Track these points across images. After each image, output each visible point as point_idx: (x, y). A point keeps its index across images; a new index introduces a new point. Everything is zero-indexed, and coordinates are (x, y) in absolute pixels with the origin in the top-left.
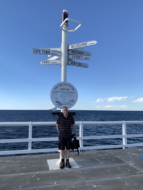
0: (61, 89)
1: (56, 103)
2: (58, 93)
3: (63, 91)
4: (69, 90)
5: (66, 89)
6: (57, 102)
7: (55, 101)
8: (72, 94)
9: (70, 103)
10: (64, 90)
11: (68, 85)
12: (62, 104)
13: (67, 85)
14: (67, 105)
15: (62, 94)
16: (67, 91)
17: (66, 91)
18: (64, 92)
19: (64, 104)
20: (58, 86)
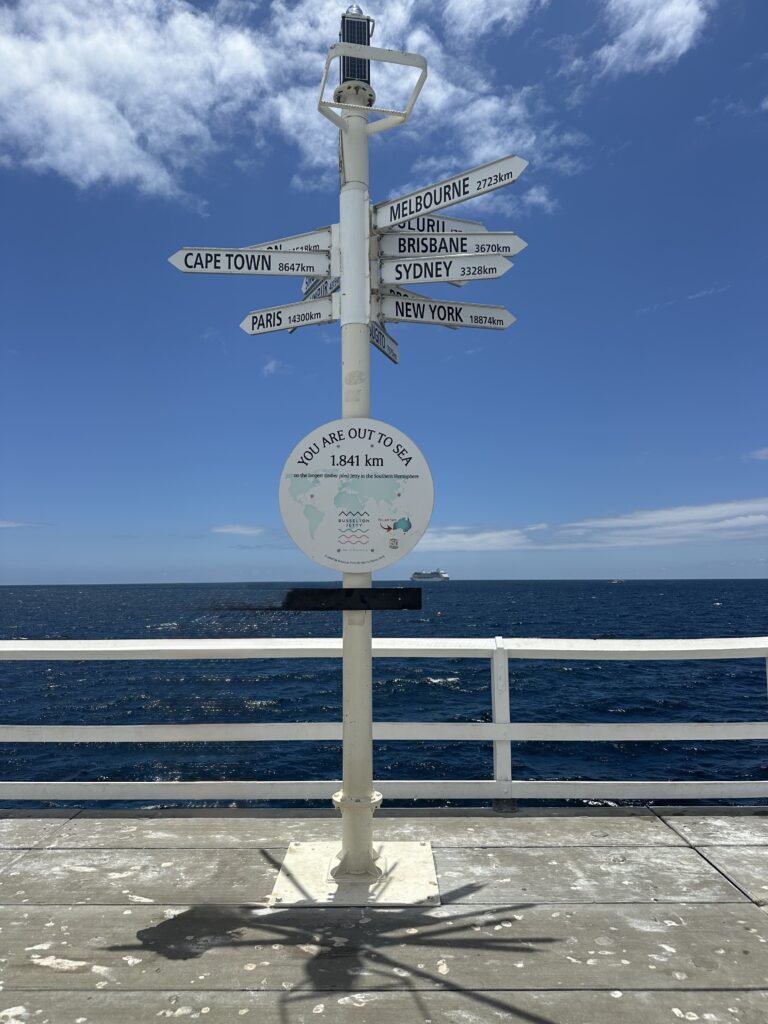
0: (337, 460)
3: (348, 469)
4: (379, 462)
8: (399, 485)
9: (391, 535)
10: (352, 463)
11: (375, 437)
16: (369, 470)
17: (363, 469)
18: (353, 476)
20: (320, 445)
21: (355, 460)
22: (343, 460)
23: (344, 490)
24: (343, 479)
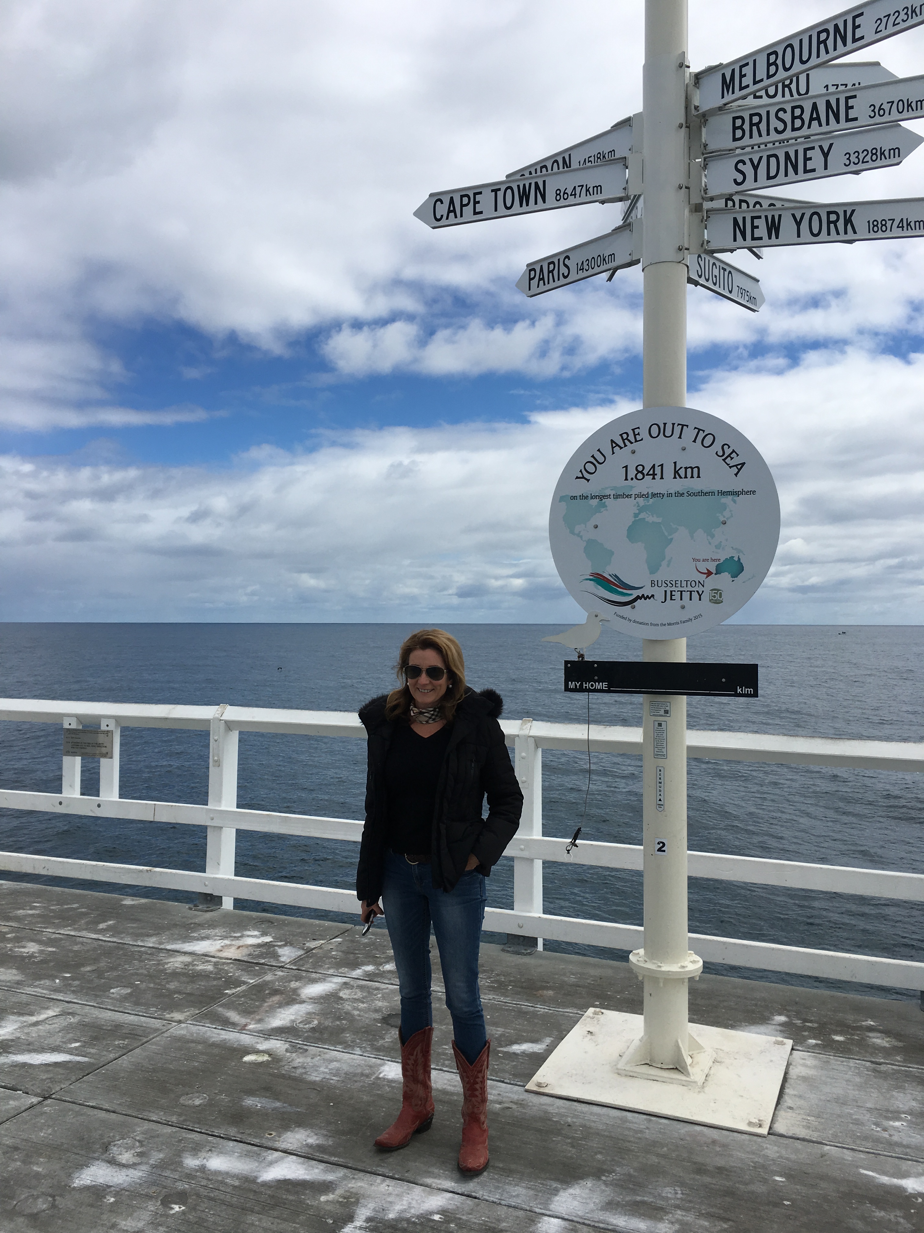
0: (632, 473)
1: (591, 586)
2: (605, 506)
3: (647, 485)
4: (694, 471)
5: (669, 471)
6: (600, 579)
7: (588, 571)
8: (724, 507)
9: (711, 583)
10: (654, 475)
11: (688, 433)
12: (639, 593)
13: (677, 429)
14: (678, 603)
15: (641, 510)
16: (680, 485)
17: (669, 484)
18: (654, 495)
19: (659, 593)
20: (607, 451)
21: (658, 470)
22: (640, 471)
23: (642, 516)
24: (641, 501)
